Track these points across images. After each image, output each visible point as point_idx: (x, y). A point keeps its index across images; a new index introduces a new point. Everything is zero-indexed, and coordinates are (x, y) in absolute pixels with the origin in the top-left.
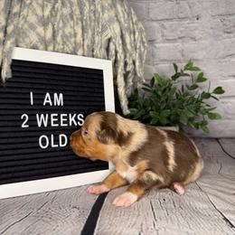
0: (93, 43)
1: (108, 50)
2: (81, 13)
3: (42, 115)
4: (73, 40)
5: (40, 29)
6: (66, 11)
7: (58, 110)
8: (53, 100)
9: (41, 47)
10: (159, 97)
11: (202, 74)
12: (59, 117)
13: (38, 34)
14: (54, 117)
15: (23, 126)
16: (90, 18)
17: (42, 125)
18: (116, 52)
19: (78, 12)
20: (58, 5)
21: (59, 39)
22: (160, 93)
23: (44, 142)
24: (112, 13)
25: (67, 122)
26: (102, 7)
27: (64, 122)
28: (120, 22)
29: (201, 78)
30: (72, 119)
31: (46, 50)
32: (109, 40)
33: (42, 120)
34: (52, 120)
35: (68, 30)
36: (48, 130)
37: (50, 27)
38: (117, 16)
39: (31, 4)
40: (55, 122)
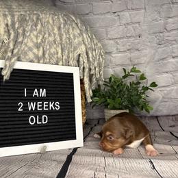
0: (68, 57)
1: (78, 61)
2: (61, 40)
3: (32, 103)
4: (56, 56)
5: (35, 51)
6: (51, 39)
7: (42, 99)
8: (39, 93)
9: (36, 61)
10: (115, 90)
11: (143, 75)
12: (42, 104)
13: (34, 53)
14: (40, 104)
15: (19, 110)
16: (66, 42)
17: (32, 109)
18: (84, 62)
19: (58, 39)
20: (46, 36)
21: (47, 56)
22: (115, 87)
23: (32, 120)
24: (81, 39)
25: (48, 107)
26: (74, 35)
27: (46, 107)
28: (85, 45)
29: (143, 77)
30: (51, 105)
31: (39, 62)
32: (79, 55)
33: (31, 106)
34: (38, 106)
35: (53, 50)
36: (35, 113)
37: (41, 49)
38: (83, 41)
39: (30, 35)
40: (40, 107)
